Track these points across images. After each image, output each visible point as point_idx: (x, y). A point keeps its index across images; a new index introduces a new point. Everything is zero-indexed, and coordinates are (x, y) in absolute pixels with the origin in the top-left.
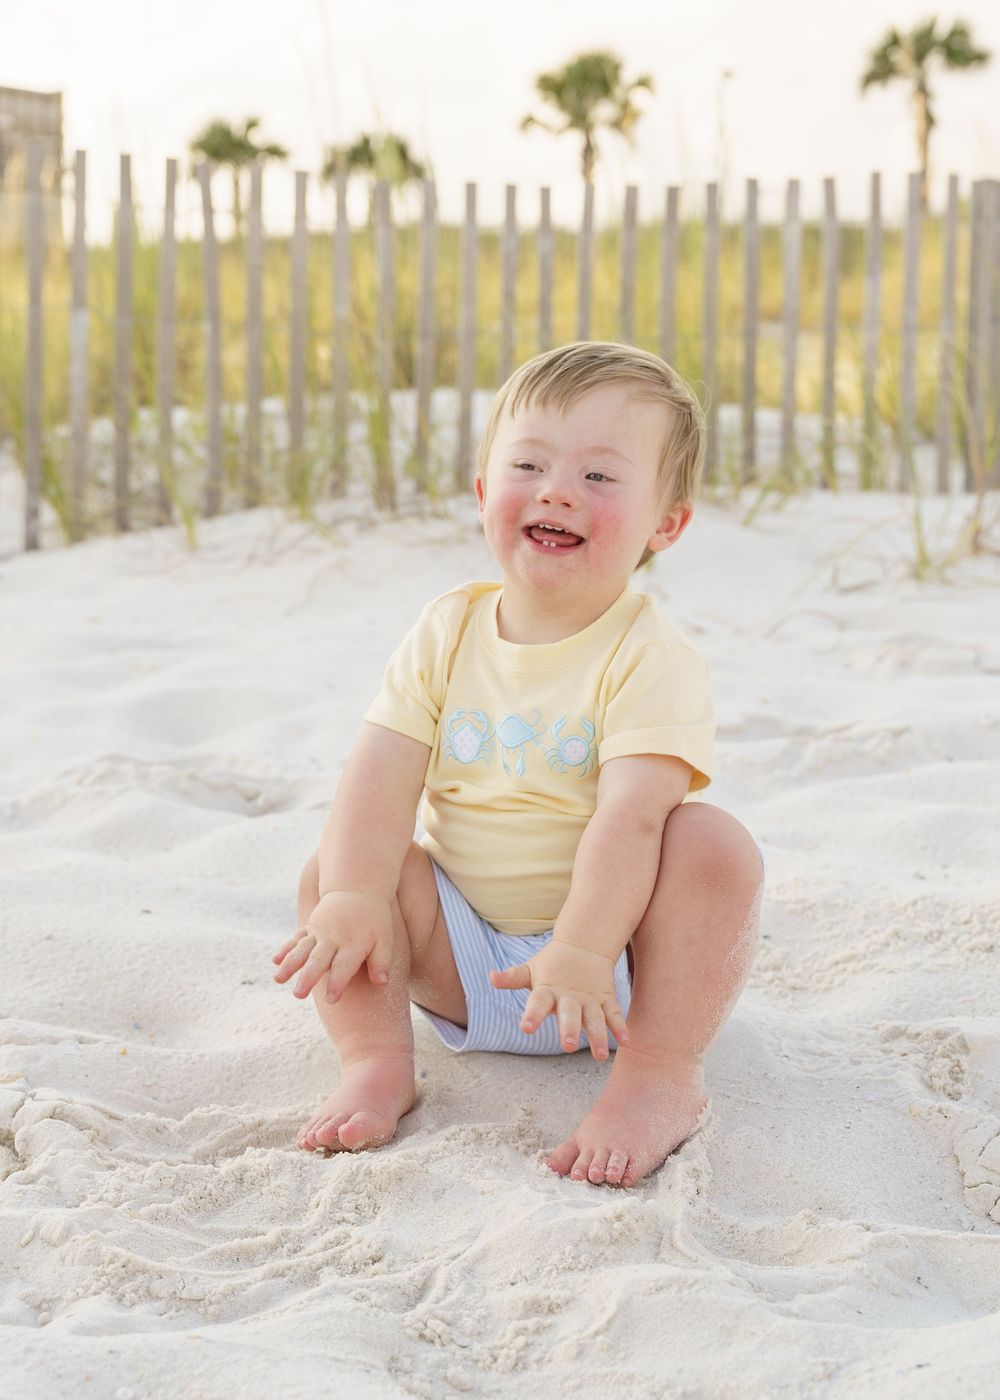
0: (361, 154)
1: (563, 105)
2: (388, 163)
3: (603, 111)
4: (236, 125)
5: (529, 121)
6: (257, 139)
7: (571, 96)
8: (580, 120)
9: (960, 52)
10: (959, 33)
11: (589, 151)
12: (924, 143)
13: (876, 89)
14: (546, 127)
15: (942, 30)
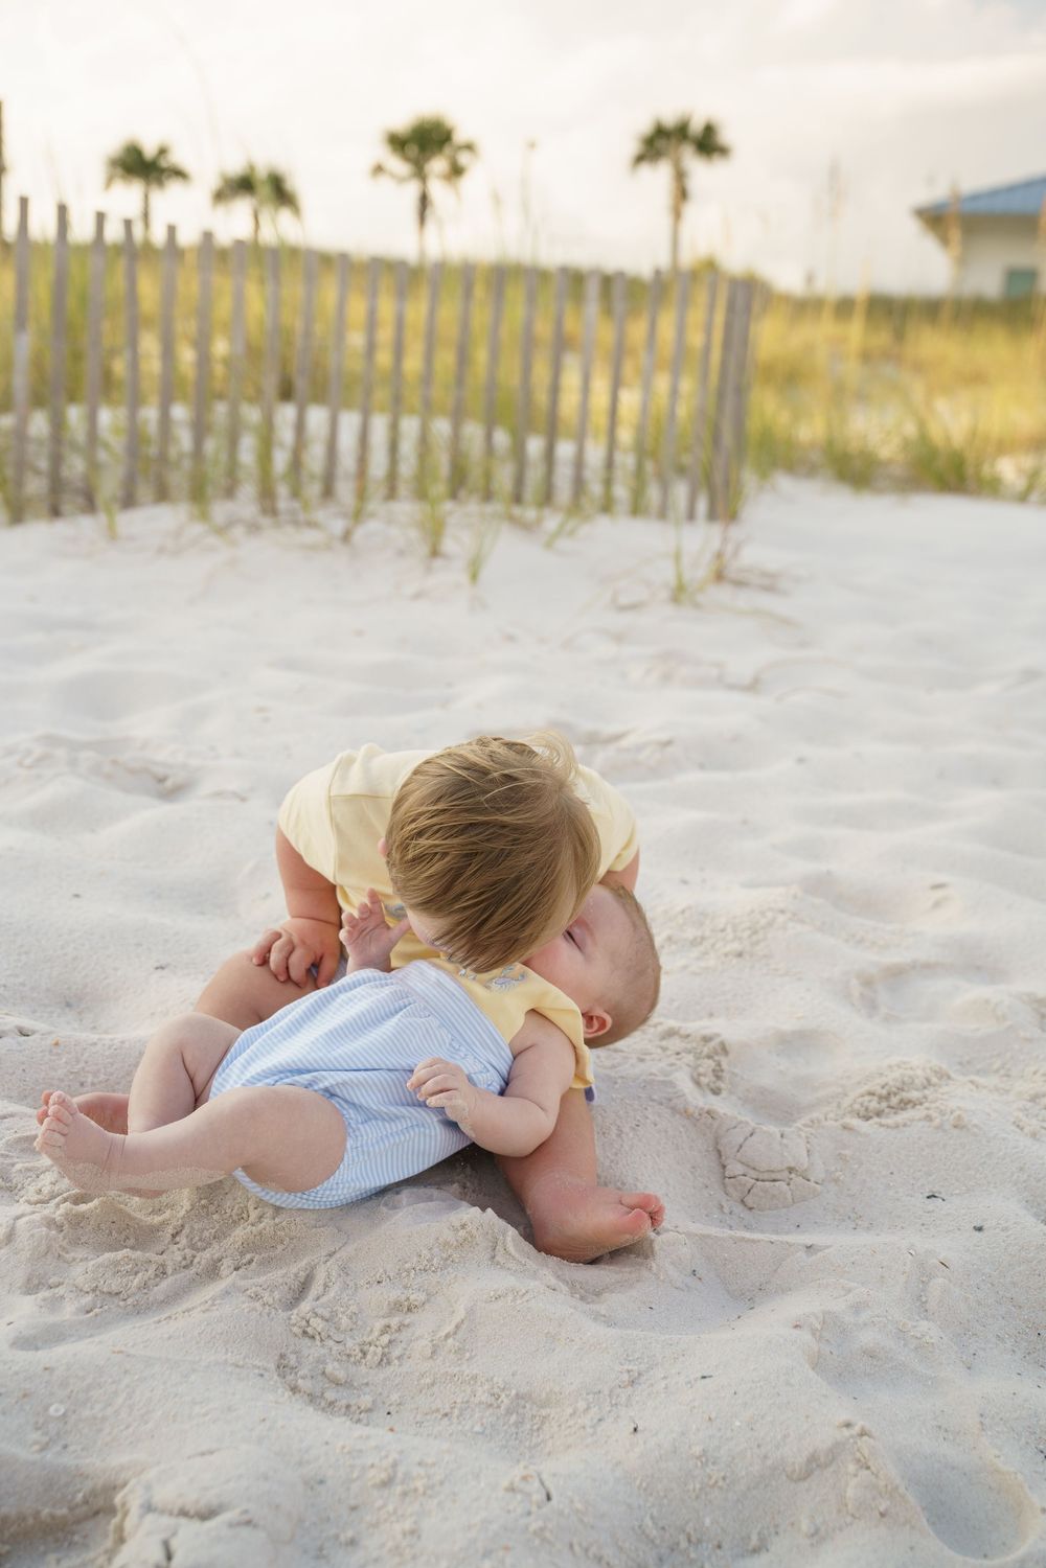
0: (243, 185)
1: (407, 159)
2: (265, 190)
3: (438, 165)
4: (149, 150)
5: (379, 169)
6: (163, 164)
7: (413, 150)
8: (420, 174)
9: (708, 144)
10: (709, 130)
11: (424, 201)
12: (677, 214)
13: (645, 169)
14: (393, 176)
15: (696, 126)
